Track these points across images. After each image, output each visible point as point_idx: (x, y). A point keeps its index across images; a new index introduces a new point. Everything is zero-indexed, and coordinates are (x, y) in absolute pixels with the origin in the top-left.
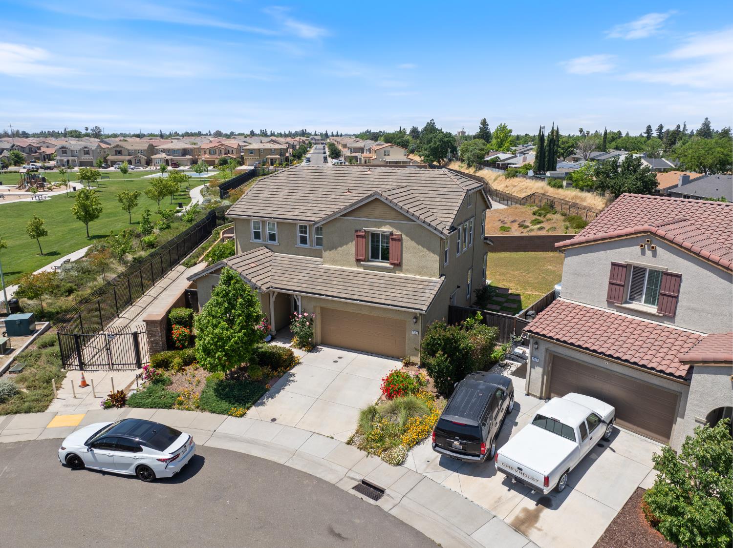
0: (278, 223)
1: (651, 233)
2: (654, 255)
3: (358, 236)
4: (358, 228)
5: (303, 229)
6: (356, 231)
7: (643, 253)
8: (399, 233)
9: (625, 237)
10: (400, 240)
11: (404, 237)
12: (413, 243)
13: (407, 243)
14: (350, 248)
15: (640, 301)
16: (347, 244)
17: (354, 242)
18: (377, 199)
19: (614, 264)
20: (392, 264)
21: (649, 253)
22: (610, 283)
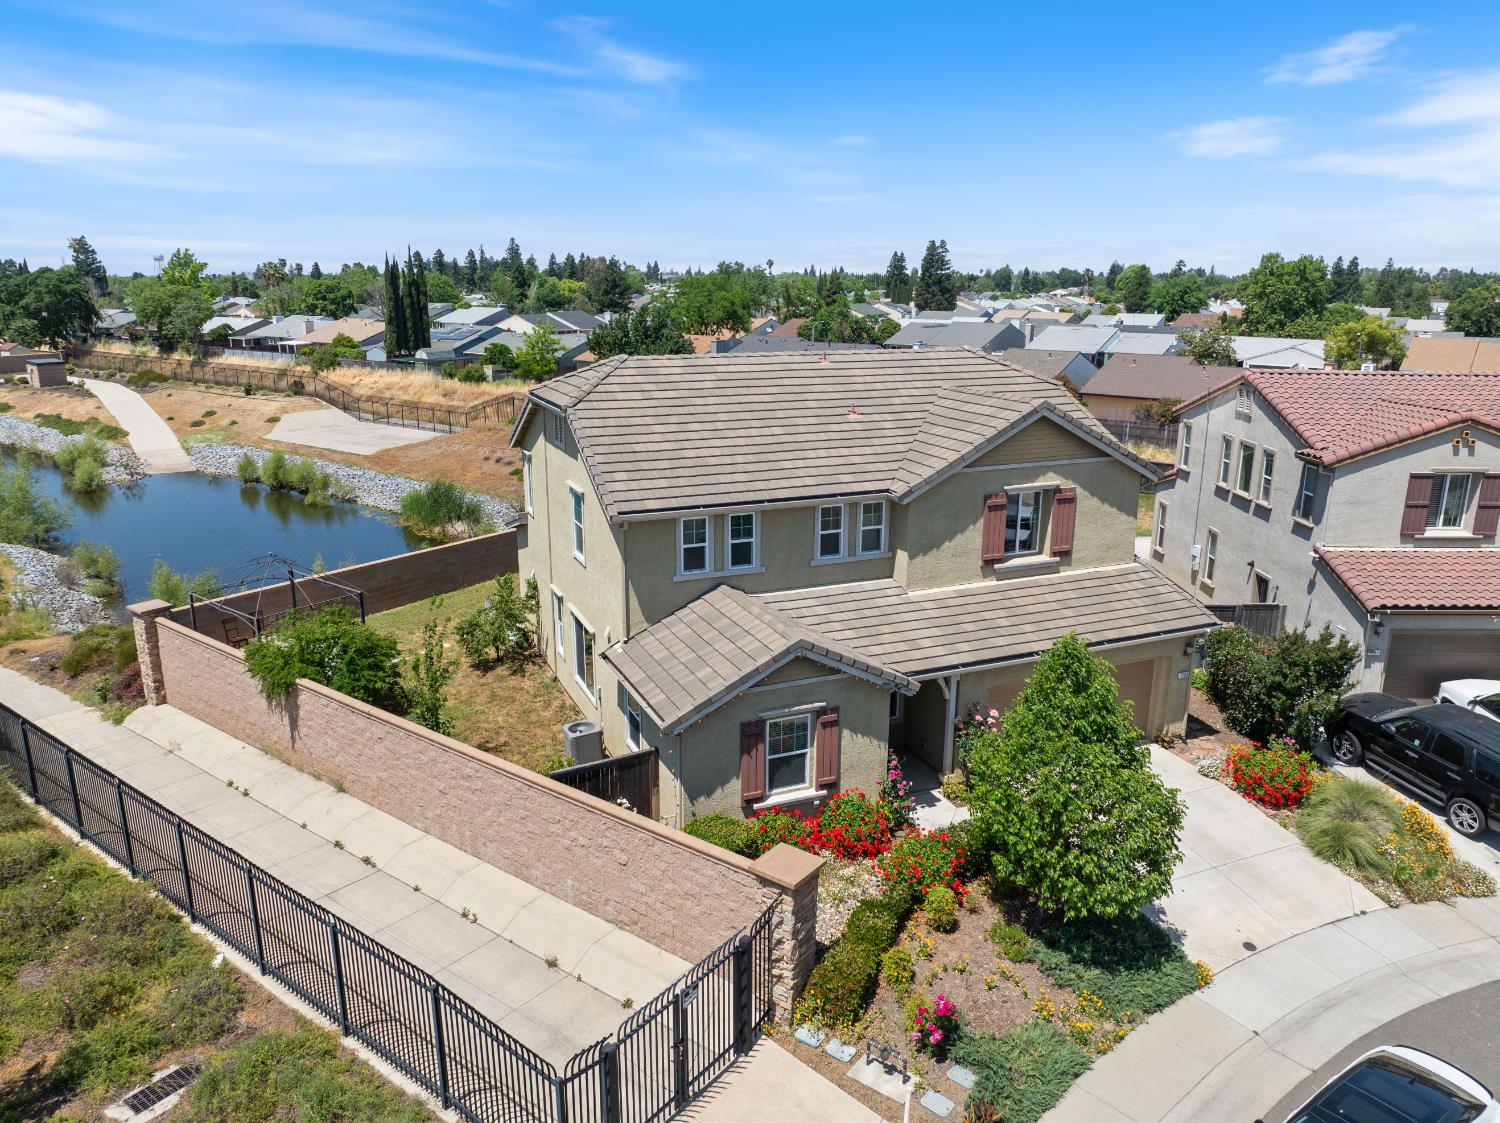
0: (764, 512)
1: (1473, 421)
2: (1472, 453)
3: (992, 508)
4: (990, 489)
5: (831, 517)
6: (987, 498)
7: (1456, 452)
8: (1070, 484)
9: (1435, 433)
10: (1072, 500)
11: (1080, 492)
12: (1095, 502)
13: (1086, 502)
14: (972, 539)
15: (1434, 525)
16: (963, 530)
17: (981, 523)
18: (1044, 419)
19: (1414, 477)
20: (1054, 554)
21: (1464, 451)
22: (1408, 506)
